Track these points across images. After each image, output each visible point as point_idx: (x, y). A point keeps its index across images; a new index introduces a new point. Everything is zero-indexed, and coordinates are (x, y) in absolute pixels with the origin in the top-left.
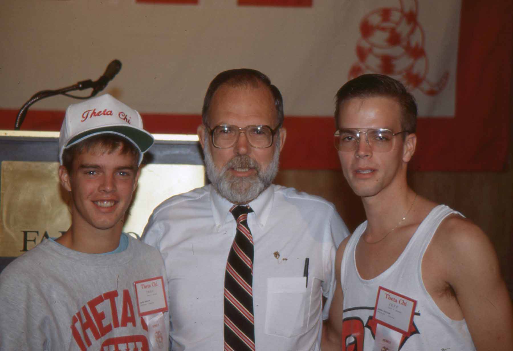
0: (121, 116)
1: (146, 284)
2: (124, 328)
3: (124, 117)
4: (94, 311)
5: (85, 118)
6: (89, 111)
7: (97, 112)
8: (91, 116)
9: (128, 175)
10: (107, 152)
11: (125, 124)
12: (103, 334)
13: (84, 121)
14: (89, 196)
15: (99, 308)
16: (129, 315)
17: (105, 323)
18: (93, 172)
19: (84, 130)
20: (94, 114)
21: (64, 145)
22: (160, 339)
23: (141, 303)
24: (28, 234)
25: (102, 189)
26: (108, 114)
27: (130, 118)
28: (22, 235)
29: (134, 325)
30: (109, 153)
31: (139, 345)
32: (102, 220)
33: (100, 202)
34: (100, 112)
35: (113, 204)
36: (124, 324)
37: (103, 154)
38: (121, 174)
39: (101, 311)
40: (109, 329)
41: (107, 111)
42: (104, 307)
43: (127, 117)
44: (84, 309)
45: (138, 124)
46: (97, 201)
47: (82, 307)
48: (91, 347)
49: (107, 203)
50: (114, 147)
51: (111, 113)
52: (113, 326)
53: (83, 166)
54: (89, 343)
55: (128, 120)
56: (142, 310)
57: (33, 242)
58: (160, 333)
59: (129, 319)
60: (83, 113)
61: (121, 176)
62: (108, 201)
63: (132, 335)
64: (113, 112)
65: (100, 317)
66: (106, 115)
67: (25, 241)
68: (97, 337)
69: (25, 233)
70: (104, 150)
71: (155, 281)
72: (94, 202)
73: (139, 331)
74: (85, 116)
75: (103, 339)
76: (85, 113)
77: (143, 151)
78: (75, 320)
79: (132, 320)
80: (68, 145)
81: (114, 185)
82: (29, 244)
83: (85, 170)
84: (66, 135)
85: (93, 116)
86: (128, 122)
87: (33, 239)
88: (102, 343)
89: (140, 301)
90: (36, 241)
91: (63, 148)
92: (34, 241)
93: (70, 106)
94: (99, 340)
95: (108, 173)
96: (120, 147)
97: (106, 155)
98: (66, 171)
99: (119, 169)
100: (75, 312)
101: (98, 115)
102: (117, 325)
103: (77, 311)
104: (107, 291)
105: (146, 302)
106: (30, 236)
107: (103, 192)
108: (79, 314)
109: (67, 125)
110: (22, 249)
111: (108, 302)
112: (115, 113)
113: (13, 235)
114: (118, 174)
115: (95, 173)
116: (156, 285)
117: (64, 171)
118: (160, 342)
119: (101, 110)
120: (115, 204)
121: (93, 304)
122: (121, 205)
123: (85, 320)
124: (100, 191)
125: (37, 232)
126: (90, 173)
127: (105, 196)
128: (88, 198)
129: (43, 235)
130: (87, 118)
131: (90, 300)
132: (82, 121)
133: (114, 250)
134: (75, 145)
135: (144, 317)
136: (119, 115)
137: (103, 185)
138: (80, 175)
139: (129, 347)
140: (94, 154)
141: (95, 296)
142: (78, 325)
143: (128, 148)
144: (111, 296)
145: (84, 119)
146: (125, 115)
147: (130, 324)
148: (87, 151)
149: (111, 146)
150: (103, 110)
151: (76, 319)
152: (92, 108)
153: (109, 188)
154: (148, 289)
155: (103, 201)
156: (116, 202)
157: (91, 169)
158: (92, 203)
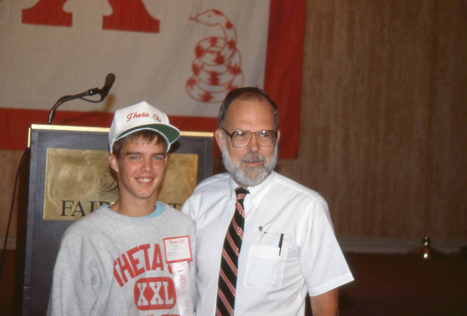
0: (155, 117)
1: (173, 240)
2: (154, 271)
3: (157, 118)
4: (131, 258)
5: (129, 118)
6: (132, 114)
7: (138, 114)
8: (134, 117)
9: (161, 159)
10: (146, 143)
11: (157, 122)
12: (137, 274)
13: (128, 121)
14: (133, 174)
15: (135, 256)
16: (158, 262)
17: (139, 267)
18: (136, 157)
19: (129, 128)
20: (136, 116)
21: (115, 138)
22: (184, 280)
23: (168, 254)
24: (66, 203)
25: (143, 169)
26: (145, 116)
27: (161, 118)
28: (62, 203)
29: (162, 269)
30: (148, 144)
31: (166, 284)
32: (143, 192)
33: (142, 179)
34: (140, 114)
35: (150, 180)
36: (154, 268)
37: (143, 144)
38: (156, 158)
39: (137, 258)
40: (142, 271)
41: (145, 113)
42: (139, 255)
43: (159, 118)
44: (124, 256)
45: (165, 121)
46: (139, 178)
47: (121, 254)
48: (128, 283)
49: (146, 179)
50: (151, 139)
51: (147, 115)
52: (145, 269)
53: (129, 153)
54: (126, 280)
55: (160, 120)
56: (169, 259)
57: (69, 209)
58: (184, 276)
59: (158, 265)
60: (128, 115)
61: (156, 160)
62: (147, 178)
63: (159, 276)
64: (149, 114)
65: (136, 262)
66: (144, 117)
67: (64, 208)
68: (133, 276)
69: (64, 202)
70: (144, 141)
71: (182, 239)
72: (137, 178)
73: (166, 273)
74: (129, 117)
75: (137, 278)
76: (129, 115)
77: (170, 142)
78: (115, 264)
79: (161, 266)
80: (118, 138)
81: (151, 167)
82: (66, 210)
83: (131, 156)
84: (115, 131)
85: (135, 117)
86: (160, 121)
87: (69, 207)
88: (136, 281)
89: (167, 252)
90: (72, 208)
91: (114, 140)
92: (71, 208)
93: (118, 110)
94: (134, 278)
95: (147, 158)
96: (156, 139)
97: (145, 145)
98: (115, 157)
99: (155, 155)
100: (116, 257)
101: (139, 116)
102: (148, 269)
103: (117, 257)
104: (142, 244)
105: (173, 253)
106: (67, 205)
107: (143, 171)
108: (118, 259)
109: (116, 124)
110: (61, 214)
111: (142, 252)
112: (151, 115)
113: (55, 203)
114: (154, 159)
115: (137, 158)
116: (182, 241)
117: (113, 157)
118: (183, 283)
119: (140, 113)
120: (152, 180)
121: (131, 253)
122: (157, 181)
123: (123, 264)
124: (141, 171)
125: (73, 202)
126: (133, 158)
127: (145, 175)
128: (132, 175)
129: (77, 203)
130: (131, 119)
131: (128, 249)
132: (127, 121)
133: (149, 215)
134: (123, 139)
135: (170, 264)
136: (154, 116)
137: (144, 167)
138: (127, 160)
139: (157, 285)
140: (137, 144)
141: (132, 247)
142: (118, 267)
143: (161, 140)
144: (145, 247)
145: (128, 120)
146: (158, 116)
147: (158, 269)
148: (132, 143)
149: (149, 139)
150: (142, 113)
151: (117, 262)
152: (134, 112)
153: (148, 169)
154: (175, 244)
155: (143, 178)
156: (152, 179)
157: (134, 156)
158: (135, 180)
